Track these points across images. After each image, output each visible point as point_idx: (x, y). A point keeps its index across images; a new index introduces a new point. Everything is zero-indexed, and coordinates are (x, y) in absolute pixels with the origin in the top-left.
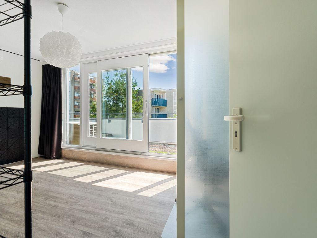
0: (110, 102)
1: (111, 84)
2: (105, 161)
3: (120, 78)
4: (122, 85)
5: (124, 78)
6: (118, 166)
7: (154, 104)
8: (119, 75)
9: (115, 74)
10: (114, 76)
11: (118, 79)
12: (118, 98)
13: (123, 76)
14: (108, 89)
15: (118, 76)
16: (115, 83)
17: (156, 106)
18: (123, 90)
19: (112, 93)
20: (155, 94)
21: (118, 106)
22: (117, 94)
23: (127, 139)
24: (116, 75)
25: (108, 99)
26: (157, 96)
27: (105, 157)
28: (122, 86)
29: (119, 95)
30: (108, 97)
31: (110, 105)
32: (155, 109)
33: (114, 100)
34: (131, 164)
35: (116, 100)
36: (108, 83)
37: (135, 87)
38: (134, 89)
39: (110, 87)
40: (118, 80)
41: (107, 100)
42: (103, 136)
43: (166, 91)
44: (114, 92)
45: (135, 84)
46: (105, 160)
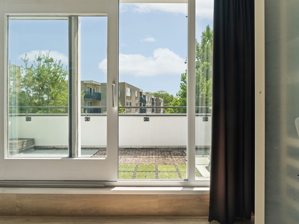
0: (30, 93)
1: (31, 70)
2: (17, 210)
3: (45, 64)
4: (47, 72)
5: (50, 64)
6: (50, 215)
7: (87, 98)
8: (43, 60)
9: (37, 58)
10: (36, 60)
11: (42, 64)
12: (42, 88)
13: (49, 62)
14: (26, 76)
15: (41, 61)
16: (37, 69)
17: (89, 99)
18: (49, 79)
19: (33, 82)
20: (88, 87)
21: (43, 99)
22: (41, 83)
23: (71, 156)
24: (39, 59)
25: (26, 88)
26: (91, 89)
27: (18, 201)
28: (48, 74)
29: (43, 85)
30: (26, 87)
31: (30, 96)
32: (88, 103)
33: (35, 90)
34: (81, 209)
35: (39, 91)
36: (27, 68)
37: (65, 75)
38: (65, 78)
39: (30, 73)
40: (41, 66)
41: (25, 91)
42: (11, 153)
43: (100, 84)
44: (35, 80)
45: (65, 73)
46: (17, 206)
